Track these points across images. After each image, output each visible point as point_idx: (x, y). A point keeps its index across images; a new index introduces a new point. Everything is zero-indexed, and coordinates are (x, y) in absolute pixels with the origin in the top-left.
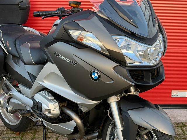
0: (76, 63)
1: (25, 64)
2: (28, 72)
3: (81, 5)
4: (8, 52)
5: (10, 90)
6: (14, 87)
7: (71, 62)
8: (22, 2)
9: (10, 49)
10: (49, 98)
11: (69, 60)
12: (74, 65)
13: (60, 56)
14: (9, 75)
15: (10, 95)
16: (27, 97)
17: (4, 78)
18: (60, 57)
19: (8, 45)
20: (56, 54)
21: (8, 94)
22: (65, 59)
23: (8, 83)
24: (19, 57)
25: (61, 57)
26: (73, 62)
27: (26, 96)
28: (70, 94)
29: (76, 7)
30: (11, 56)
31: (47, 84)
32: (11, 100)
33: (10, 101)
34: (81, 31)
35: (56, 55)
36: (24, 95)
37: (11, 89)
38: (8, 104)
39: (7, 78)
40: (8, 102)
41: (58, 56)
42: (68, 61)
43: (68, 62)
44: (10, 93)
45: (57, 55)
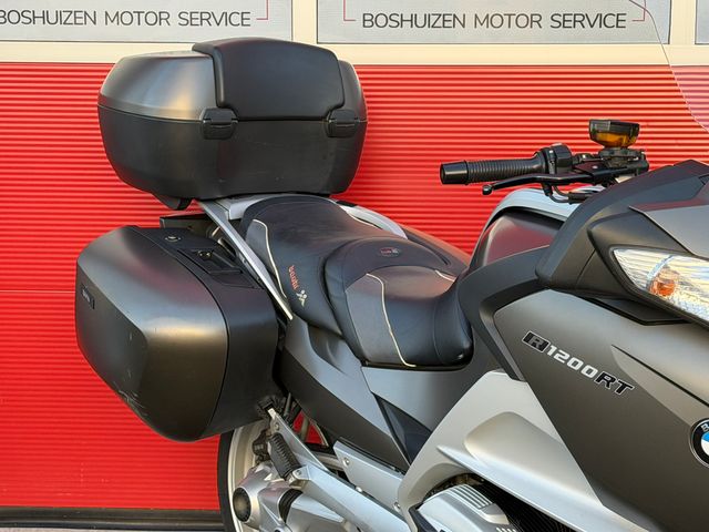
0: (624, 386)
1: (364, 361)
2: (377, 398)
3: (640, 135)
4: (293, 311)
5: (296, 465)
6: (311, 449)
7: (602, 377)
8: (339, 106)
9: (302, 297)
10: (489, 518)
11: (595, 371)
12: (619, 391)
13: (554, 349)
14: (293, 400)
15: (298, 482)
16: (371, 498)
17: (272, 412)
18: (550, 353)
19: (295, 283)
20: (533, 340)
21: (291, 481)
22: (576, 364)
23: (287, 432)
24: (339, 332)
25: (554, 354)
26: (613, 380)
27: (364, 493)
28: (586, 512)
29: (619, 144)
30: (305, 326)
31: (480, 460)
32: (298, 504)
33: (293, 505)
34: (667, 256)
35: (534, 345)
36: (354, 487)
37: (302, 459)
38: (280, 519)
39: (281, 414)
40: (284, 509)
41: (542, 348)
42: (589, 371)
43: (591, 376)
44: (296, 475)
45: (538, 344)
